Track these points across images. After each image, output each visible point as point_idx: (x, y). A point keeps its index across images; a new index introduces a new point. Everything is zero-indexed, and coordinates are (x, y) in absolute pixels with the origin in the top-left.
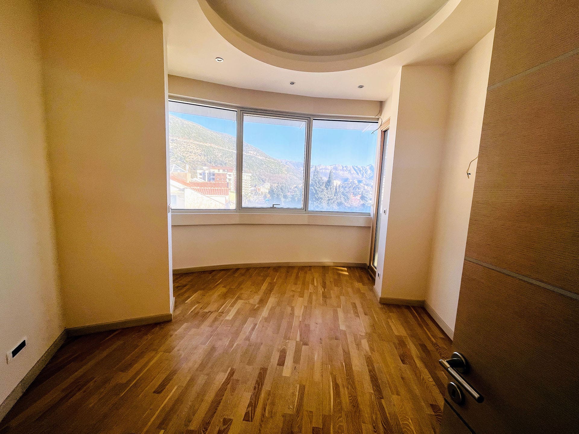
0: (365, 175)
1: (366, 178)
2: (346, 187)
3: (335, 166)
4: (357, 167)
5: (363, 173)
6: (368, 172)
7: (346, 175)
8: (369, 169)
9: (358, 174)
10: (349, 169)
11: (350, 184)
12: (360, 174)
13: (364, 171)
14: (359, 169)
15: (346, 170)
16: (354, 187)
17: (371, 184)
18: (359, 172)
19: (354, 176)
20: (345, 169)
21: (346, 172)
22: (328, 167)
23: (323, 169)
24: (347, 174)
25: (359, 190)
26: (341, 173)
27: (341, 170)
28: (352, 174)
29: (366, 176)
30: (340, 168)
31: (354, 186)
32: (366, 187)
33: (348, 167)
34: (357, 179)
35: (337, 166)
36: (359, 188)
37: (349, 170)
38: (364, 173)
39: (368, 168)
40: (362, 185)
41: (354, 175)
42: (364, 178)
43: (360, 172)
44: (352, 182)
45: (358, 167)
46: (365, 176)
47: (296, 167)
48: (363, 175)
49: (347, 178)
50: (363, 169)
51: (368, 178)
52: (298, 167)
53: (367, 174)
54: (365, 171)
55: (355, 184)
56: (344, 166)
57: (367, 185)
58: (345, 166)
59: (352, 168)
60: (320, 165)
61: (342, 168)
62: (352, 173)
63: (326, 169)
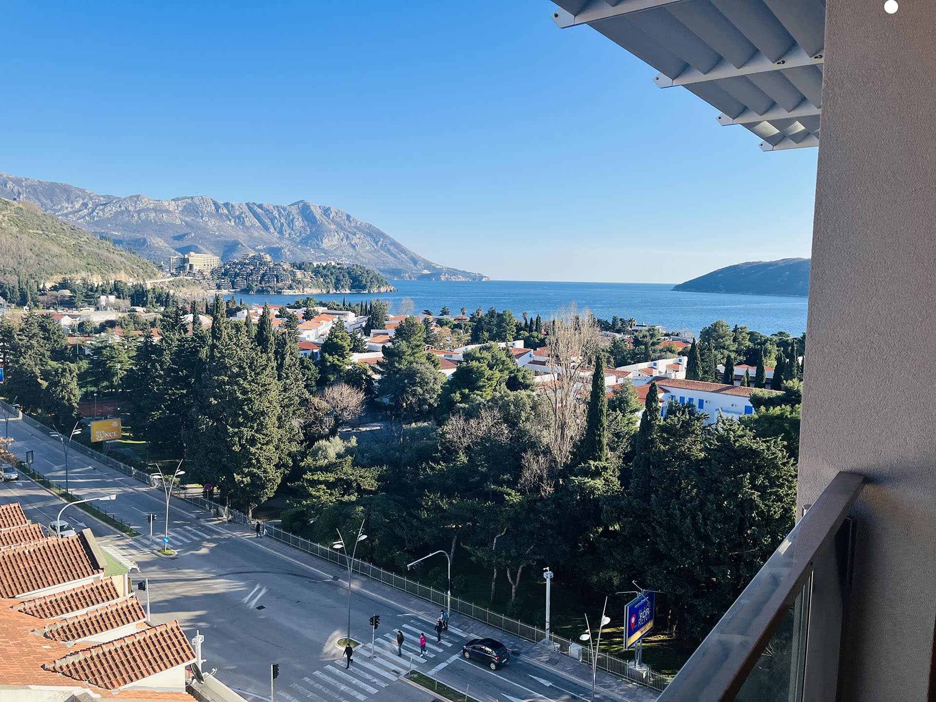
0: (288, 232)
1: (291, 239)
2: (237, 275)
3: (189, 201)
4: (260, 206)
5: (282, 225)
6: (297, 223)
7: (230, 230)
8: (297, 214)
9: (266, 228)
10: (238, 213)
11: (248, 264)
12: (272, 230)
13: (283, 220)
14: (267, 211)
15: (226, 216)
16: (264, 275)
17: (310, 263)
18: (267, 221)
19: (256, 234)
20: (225, 211)
21: (230, 220)
22: (166, 204)
23: (148, 209)
24: (233, 227)
25: (277, 281)
26: (212, 224)
27: (210, 215)
28: (248, 228)
29: (290, 234)
30: (208, 209)
31: (262, 272)
32: (299, 274)
33: (232, 206)
34: (265, 243)
35: (197, 201)
36: (277, 277)
37: (239, 217)
38: (285, 224)
39: (294, 211)
40: (285, 267)
41: (253, 231)
42: (285, 242)
43: (273, 223)
44: (254, 258)
45: (265, 205)
46: (287, 236)
47: (44, 200)
48: (281, 232)
49: (235, 241)
50: (280, 213)
51: (298, 240)
52: (52, 201)
53: (292, 229)
54: (286, 219)
55: (266, 264)
56: (221, 202)
57: (300, 268)
58: (224, 204)
59: (245, 209)
60: (138, 197)
61: (214, 208)
62: (248, 224)
63: (162, 211)
